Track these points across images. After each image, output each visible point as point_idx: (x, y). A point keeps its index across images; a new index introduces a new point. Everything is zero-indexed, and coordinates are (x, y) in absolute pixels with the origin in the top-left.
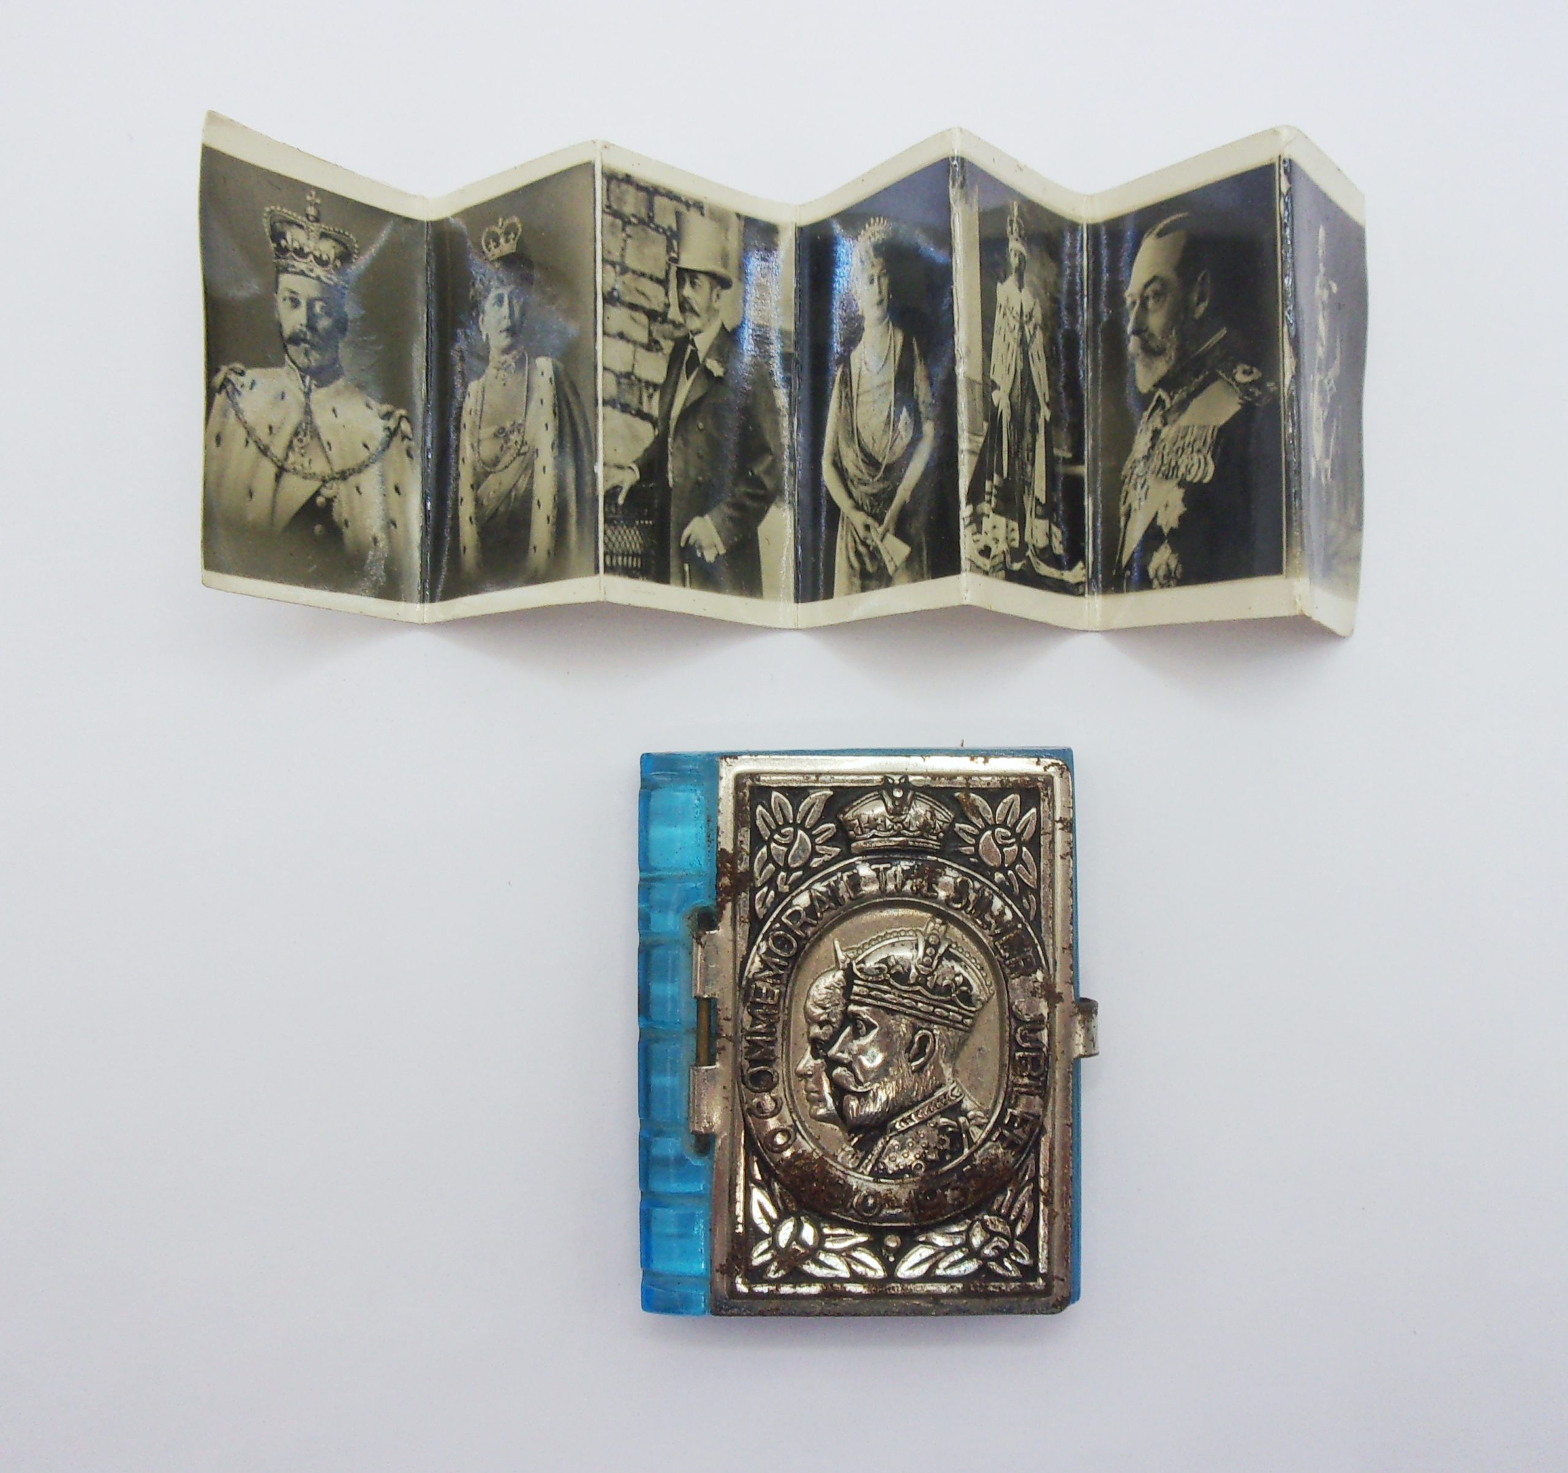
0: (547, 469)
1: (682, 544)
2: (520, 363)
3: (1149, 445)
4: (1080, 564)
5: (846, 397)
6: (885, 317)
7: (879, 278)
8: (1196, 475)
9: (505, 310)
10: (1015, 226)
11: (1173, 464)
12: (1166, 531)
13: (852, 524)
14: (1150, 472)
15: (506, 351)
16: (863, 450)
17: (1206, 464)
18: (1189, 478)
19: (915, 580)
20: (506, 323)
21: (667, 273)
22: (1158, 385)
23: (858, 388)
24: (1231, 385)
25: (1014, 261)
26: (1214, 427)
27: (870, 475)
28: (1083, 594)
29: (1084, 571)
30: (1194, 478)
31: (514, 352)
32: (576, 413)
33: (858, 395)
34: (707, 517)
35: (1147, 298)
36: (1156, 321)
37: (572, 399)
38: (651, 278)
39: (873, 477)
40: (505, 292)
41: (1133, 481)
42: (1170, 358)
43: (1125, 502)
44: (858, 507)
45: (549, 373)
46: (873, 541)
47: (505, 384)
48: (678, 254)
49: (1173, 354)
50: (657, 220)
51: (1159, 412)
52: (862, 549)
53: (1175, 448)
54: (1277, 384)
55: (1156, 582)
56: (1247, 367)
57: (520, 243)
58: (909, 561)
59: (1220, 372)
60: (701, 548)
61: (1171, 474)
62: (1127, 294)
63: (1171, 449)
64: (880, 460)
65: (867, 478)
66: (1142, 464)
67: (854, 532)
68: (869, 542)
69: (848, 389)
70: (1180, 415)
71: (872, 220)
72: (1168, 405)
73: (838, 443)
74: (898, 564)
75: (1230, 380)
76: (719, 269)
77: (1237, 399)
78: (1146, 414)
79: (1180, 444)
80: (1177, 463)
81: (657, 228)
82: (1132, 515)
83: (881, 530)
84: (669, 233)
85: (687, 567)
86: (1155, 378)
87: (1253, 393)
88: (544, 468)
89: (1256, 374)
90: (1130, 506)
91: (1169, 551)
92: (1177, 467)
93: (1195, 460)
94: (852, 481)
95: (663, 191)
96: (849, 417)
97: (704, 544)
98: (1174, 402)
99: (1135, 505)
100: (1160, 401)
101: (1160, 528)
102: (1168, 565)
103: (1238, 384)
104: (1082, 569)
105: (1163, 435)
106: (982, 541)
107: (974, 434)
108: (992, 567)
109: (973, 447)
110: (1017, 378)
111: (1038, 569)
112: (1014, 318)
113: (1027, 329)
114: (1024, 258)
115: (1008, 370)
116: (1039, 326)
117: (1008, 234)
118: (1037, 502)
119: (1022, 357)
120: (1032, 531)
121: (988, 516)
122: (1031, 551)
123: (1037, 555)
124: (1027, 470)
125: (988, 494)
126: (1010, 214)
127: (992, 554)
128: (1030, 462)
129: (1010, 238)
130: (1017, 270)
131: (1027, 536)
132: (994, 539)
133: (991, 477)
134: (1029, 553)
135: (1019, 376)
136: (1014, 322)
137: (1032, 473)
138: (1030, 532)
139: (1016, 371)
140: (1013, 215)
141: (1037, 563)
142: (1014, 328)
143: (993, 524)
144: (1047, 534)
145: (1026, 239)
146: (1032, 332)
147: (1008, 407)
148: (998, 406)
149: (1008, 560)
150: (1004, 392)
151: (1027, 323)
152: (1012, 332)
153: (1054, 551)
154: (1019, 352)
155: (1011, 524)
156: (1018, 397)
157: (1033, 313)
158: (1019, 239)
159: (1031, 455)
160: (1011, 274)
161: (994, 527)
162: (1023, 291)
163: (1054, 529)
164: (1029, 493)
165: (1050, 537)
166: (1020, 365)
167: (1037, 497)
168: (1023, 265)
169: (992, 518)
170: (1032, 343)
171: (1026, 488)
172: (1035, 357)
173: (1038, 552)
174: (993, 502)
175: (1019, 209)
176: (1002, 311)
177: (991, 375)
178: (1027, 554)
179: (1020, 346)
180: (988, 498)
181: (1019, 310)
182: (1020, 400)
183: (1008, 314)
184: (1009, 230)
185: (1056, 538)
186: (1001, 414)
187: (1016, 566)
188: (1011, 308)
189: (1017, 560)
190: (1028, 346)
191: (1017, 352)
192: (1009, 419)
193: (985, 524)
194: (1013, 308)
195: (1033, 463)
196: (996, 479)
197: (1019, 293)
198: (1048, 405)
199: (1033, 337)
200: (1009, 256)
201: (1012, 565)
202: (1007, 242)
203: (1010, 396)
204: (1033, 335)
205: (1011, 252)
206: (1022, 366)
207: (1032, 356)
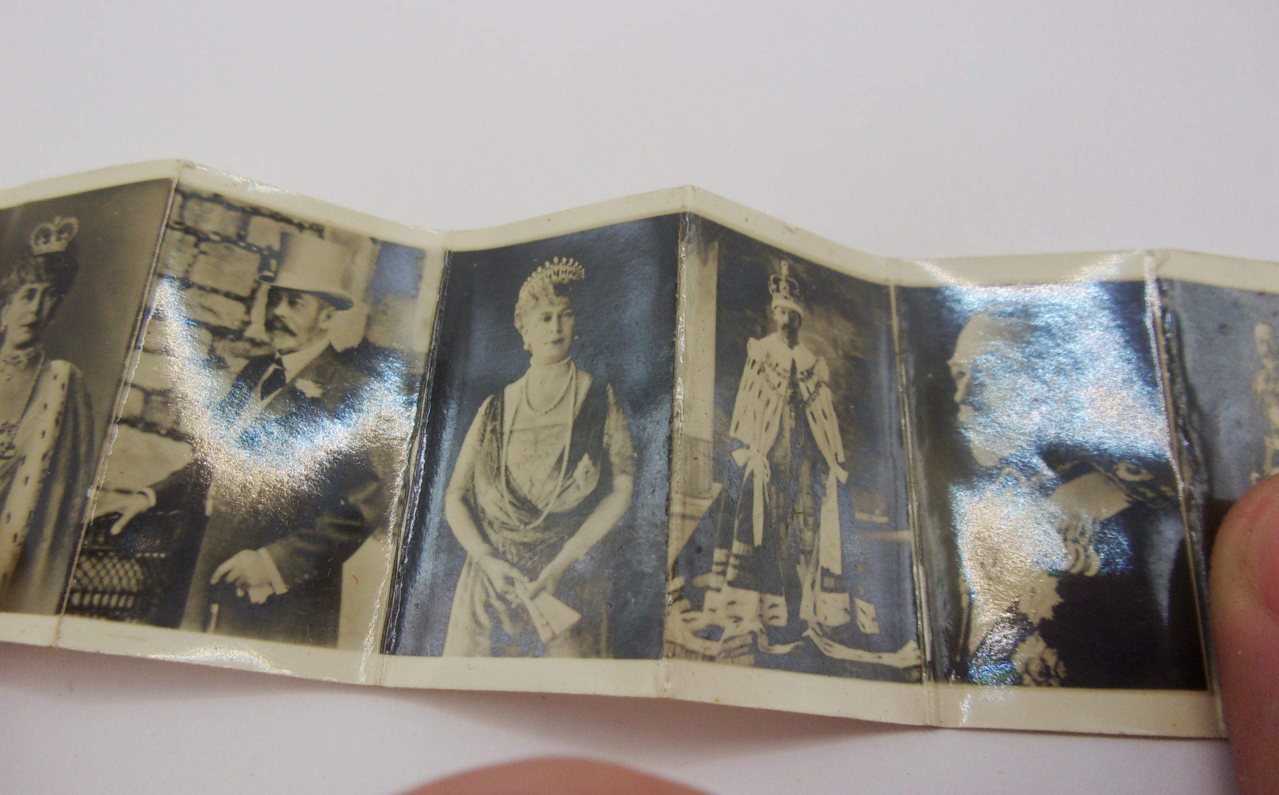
0: (30, 481)
1: (214, 580)
2: (33, 361)
4: (912, 644)
5: (493, 431)
6: (565, 357)
7: (560, 317)
8: (1072, 566)
9: (34, 305)
10: (783, 284)
12: (1035, 620)
13: (484, 572)
15: (21, 346)
16: (512, 490)
17: (1087, 555)
18: (1062, 569)
19: (584, 656)
20: (30, 319)
21: (254, 291)
23: (513, 425)
24: (1113, 481)
25: (781, 319)
26: (1095, 519)
27: (521, 521)
28: (919, 680)
29: (919, 652)
31: (31, 349)
32: (83, 428)
33: (511, 432)
34: (263, 551)
37: (82, 411)
38: (228, 295)
39: (526, 524)
40: (40, 287)
44: (496, 553)
45: (63, 378)
46: (517, 596)
47: (9, 380)
48: (276, 273)
50: (250, 239)
52: (498, 604)
55: (1027, 679)
57: (72, 245)
58: (576, 631)
59: (1094, 464)
60: (245, 586)
62: (951, 363)
64: (540, 506)
65: (515, 523)
67: (487, 584)
68: (510, 597)
69: (498, 423)
71: (556, 260)
73: (473, 478)
74: (557, 632)
75: (1109, 475)
76: (335, 290)
77: (1122, 496)
81: (249, 247)
83: (532, 586)
84: (266, 253)
85: (215, 608)
87: (1144, 494)
88: (27, 479)
89: (1146, 475)
91: (1042, 643)
93: (1072, 550)
94: (491, 524)
95: (266, 212)
96: (495, 453)
97: (252, 582)
103: (1122, 481)
104: (916, 649)
106: (702, 619)
107: (693, 496)
108: (725, 651)
109: (689, 511)
110: (784, 437)
111: (829, 652)
112: (779, 374)
113: (802, 386)
114: (797, 316)
115: (767, 428)
116: (826, 384)
117: (771, 291)
118: (826, 572)
119: (793, 414)
120: (815, 605)
121: (718, 590)
122: (813, 629)
123: (825, 635)
124: (803, 536)
125: (719, 564)
126: (775, 272)
127: (725, 635)
128: (810, 527)
129: (775, 295)
130: (785, 327)
131: (805, 613)
132: (730, 617)
133: (726, 544)
134: (809, 633)
135: (787, 434)
136: (780, 379)
137: (814, 540)
138: (811, 607)
139: (781, 429)
140: (781, 274)
141: (827, 644)
142: (779, 385)
143: (731, 599)
144: (846, 610)
145: (802, 298)
146: (812, 389)
147: (765, 467)
148: (745, 467)
149: (763, 641)
150: (758, 451)
151: (802, 380)
152: (774, 388)
153: (862, 630)
154: (787, 409)
155: (771, 599)
156: (785, 457)
157: (815, 371)
158: (789, 296)
159: (811, 520)
160: (775, 331)
161: (732, 603)
162: (796, 348)
163: (860, 603)
164: (807, 562)
165: (851, 611)
166: (789, 423)
167: (826, 567)
168: (796, 324)
169: (728, 593)
170: (813, 400)
171: (802, 557)
172: (819, 414)
173: (828, 631)
174: (731, 573)
175: (791, 269)
176: (757, 367)
177: (732, 433)
178: (805, 634)
179: (789, 403)
180: (720, 568)
181: (788, 366)
182: (789, 459)
183: (768, 370)
184: (773, 287)
185: (863, 611)
186: (752, 474)
187: (781, 649)
188: (774, 365)
189: (785, 642)
190: (806, 404)
191: (783, 409)
192: (767, 480)
193: (711, 599)
194: (777, 365)
195: (816, 528)
196: (737, 547)
197: (789, 350)
198: (843, 466)
199: (815, 395)
200: (772, 312)
201: (771, 648)
202: (769, 298)
203: (770, 456)
204: (815, 392)
205: (775, 308)
206: (793, 424)
207: (812, 414)
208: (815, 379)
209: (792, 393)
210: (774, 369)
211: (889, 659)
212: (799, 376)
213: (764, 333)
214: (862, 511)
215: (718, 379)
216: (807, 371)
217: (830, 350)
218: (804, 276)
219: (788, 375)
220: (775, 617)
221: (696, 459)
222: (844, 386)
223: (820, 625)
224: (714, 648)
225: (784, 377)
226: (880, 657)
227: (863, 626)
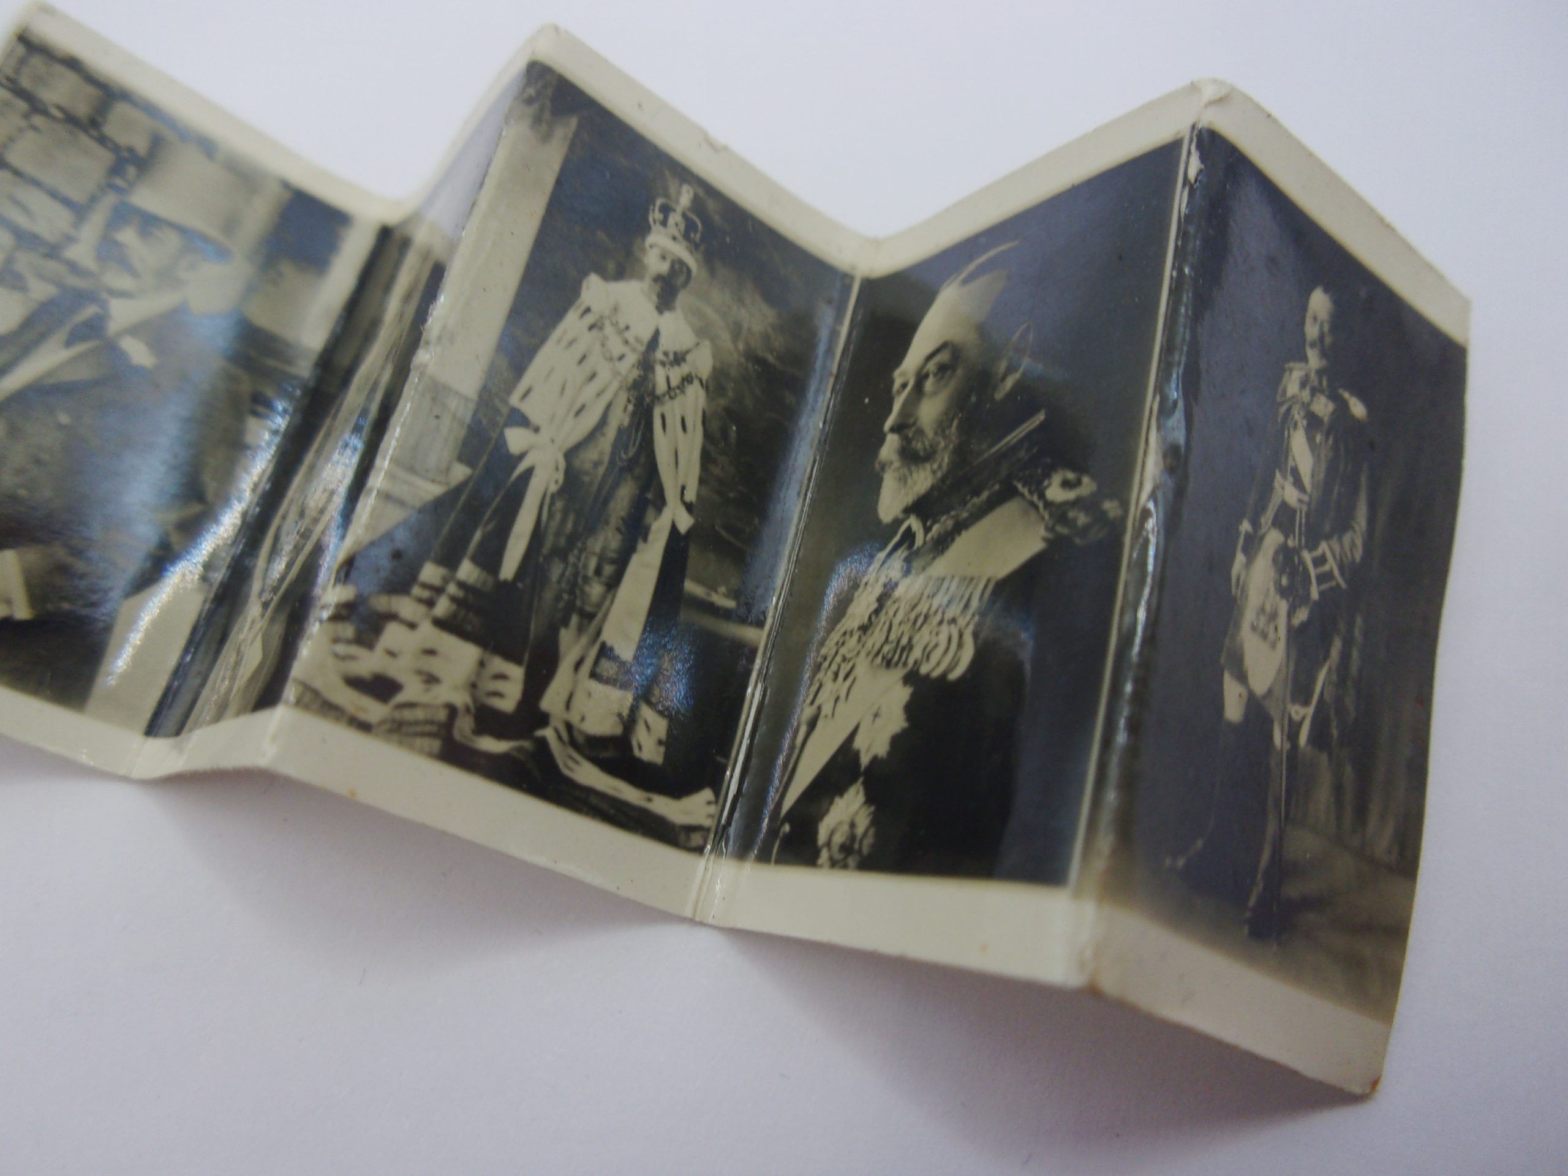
3: (875, 606)
4: (707, 794)
8: (938, 664)
10: (675, 218)
11: (904, 641)
12: (865, 760)
14: (863, 654)
17: (960, 645)
18: (924, 670)
22: (908, 511)
24: (1036, 507)
25: (655, 264)
26: (988, 581)
28: (699, 850)
29: (713, 809)
30: (933, 669)
34: (10, 554)
35: (926, 376)
36: (929, 411)
41: (834, 667)
42: (940, 467)
43: (812, 702)
49: (946, 460)
50: (107, 130)
51: (902, 553)
53: (913, 616)
54: (1125, 505)
55: (824, 855)
56: (1070, 476)
59: (1020, 486)
61: (896, 657)
62: (897, 373)
63: (907, 614)
66: (855, 637)
70: (934, 558)
72: (919, 541)
74: (242, 684)
75: (1035, 498)
76: (212, 233)
77: (1042, 532)
78: (882, 555)
79: (923, 608)
80: (910, 639)
81: (102, 140)
82: (820, 724)
83: (258, 627)
84: (124, 154)
86: (909, 499)
87: (1075, 520)
89: (1088, 486)
90: (819, 708)
91: (861, 798)
92: (910, 646)
93: (943, 638)
95: (140, 102)
98: (929, 536)
99: (827, 709)
100: (909, 535)
101: (857, 755)
102: (853, 825)
103: (1048, 504)
104: (709, 803)
105: (898, 593)
106: (368, 663)
107: (412, 470)
108: (393, 721)
109: (398, 490)
110: (603, 435)
111: (571, 769)
112: (626, 342)
113: (660, 374)
114: (685, 269)
115: (578, 413)
116: (701, 381)
117: (651, 220)
118: (605, 652)
119: (631, 407)
120: (570, 696)
121: (412, 626)
122: (557, 731)
123: (573, 743)
124: (587, 588)
125: (425, 586)
126: (666, 195)
127: (401, 698)
128: (603, 579)
129: (656, 228)
130: (658, 278)
131: (551, 701)
132: (419, 672)
133: (450, 561)
134: (548, 733)
135: (611, 432)
136: (625, 349)
137: (603, 598)
138: (564, 696)
139: (603, 422)
140: (677, 202)
141: (571, 758)
142: (621, 358)
143: (429, 645)
144: (620, 715)
145: (702, 248)
146: (674, 382)
147: (557, 469)
148: (521, 457)
149: (464, 726)
150: (553, 441)
151: (663, 364)
152: (611, 359)
153: (636, 752)
154: (623, 397)
155: (498, 664)
156: (596, 465)
157: (689, 357)
158: (680, 237)
159: (608, 569)
160: (640, 277)
161: (431, 652)
162: (667, 315)
163: (646, 713)
164: (581, 629)
165: (630, 722)
166: (620, 417)
167: (609, 643)
168: (681, 279)
169: (428, 633)
170: (671, 398)
171: (575, 619)
172: (674, 423)
173: (580, 739)
174: (443, 607)
175: (696, 200)
176: (590, 319)
177: (514, 400)
178: (540, 733)
179: (629, 389)
180: (426, 594)
181: (646, 335)
182: (601, 470)
183: (609, 330)
184: (655, 215)
185: (648, 727)
186: (529, 472)
187: (490, 745)
188: (622, 326)
189: (500, 735)
190: (656, 399)
191: (616, 395)
192: (553, 488)
193: (393, 634)
194: (627, 328)
195: (613, 584)
196: (467, 571)
197: (655, 313)
198: (689, 507)
199: (678, 391)
200: (643, 250)
201: (475, 738)
202: (644, 229)
203: (570, 454)
204: (678, 387)
205: (651, 246)
206: (626, 422)
207: (663, 417)
208: (685, 369)
209: (640, 376)
210: (620, 332)
211: (663, 806)
212: (659, 355)
213: (620, 274)
214: (699, 581)
215: (516, 313)
216: (675, 354)
217: (725, 338)
218: (717, 218)
219: (641, 348)
220: (499, 694)
221: (437, 417)
222: (731, 394)
223: (569, 726)
224: (374, 710)
225: (634, 350)
226: (650, 800)
227: (640, 748)
